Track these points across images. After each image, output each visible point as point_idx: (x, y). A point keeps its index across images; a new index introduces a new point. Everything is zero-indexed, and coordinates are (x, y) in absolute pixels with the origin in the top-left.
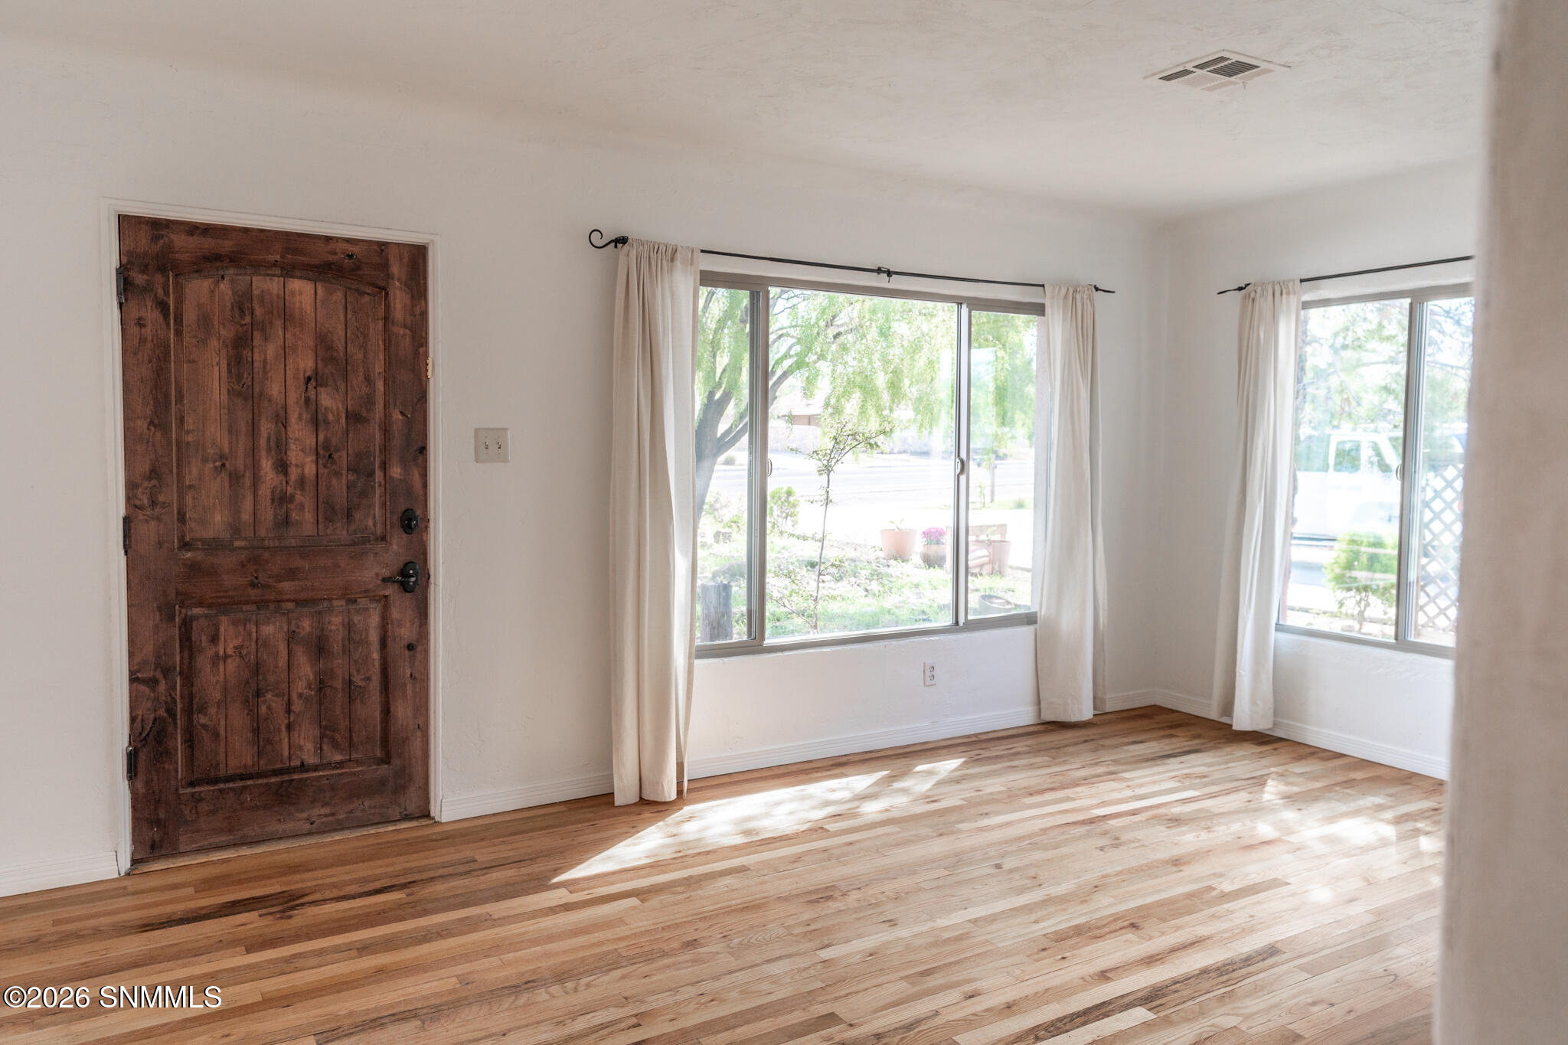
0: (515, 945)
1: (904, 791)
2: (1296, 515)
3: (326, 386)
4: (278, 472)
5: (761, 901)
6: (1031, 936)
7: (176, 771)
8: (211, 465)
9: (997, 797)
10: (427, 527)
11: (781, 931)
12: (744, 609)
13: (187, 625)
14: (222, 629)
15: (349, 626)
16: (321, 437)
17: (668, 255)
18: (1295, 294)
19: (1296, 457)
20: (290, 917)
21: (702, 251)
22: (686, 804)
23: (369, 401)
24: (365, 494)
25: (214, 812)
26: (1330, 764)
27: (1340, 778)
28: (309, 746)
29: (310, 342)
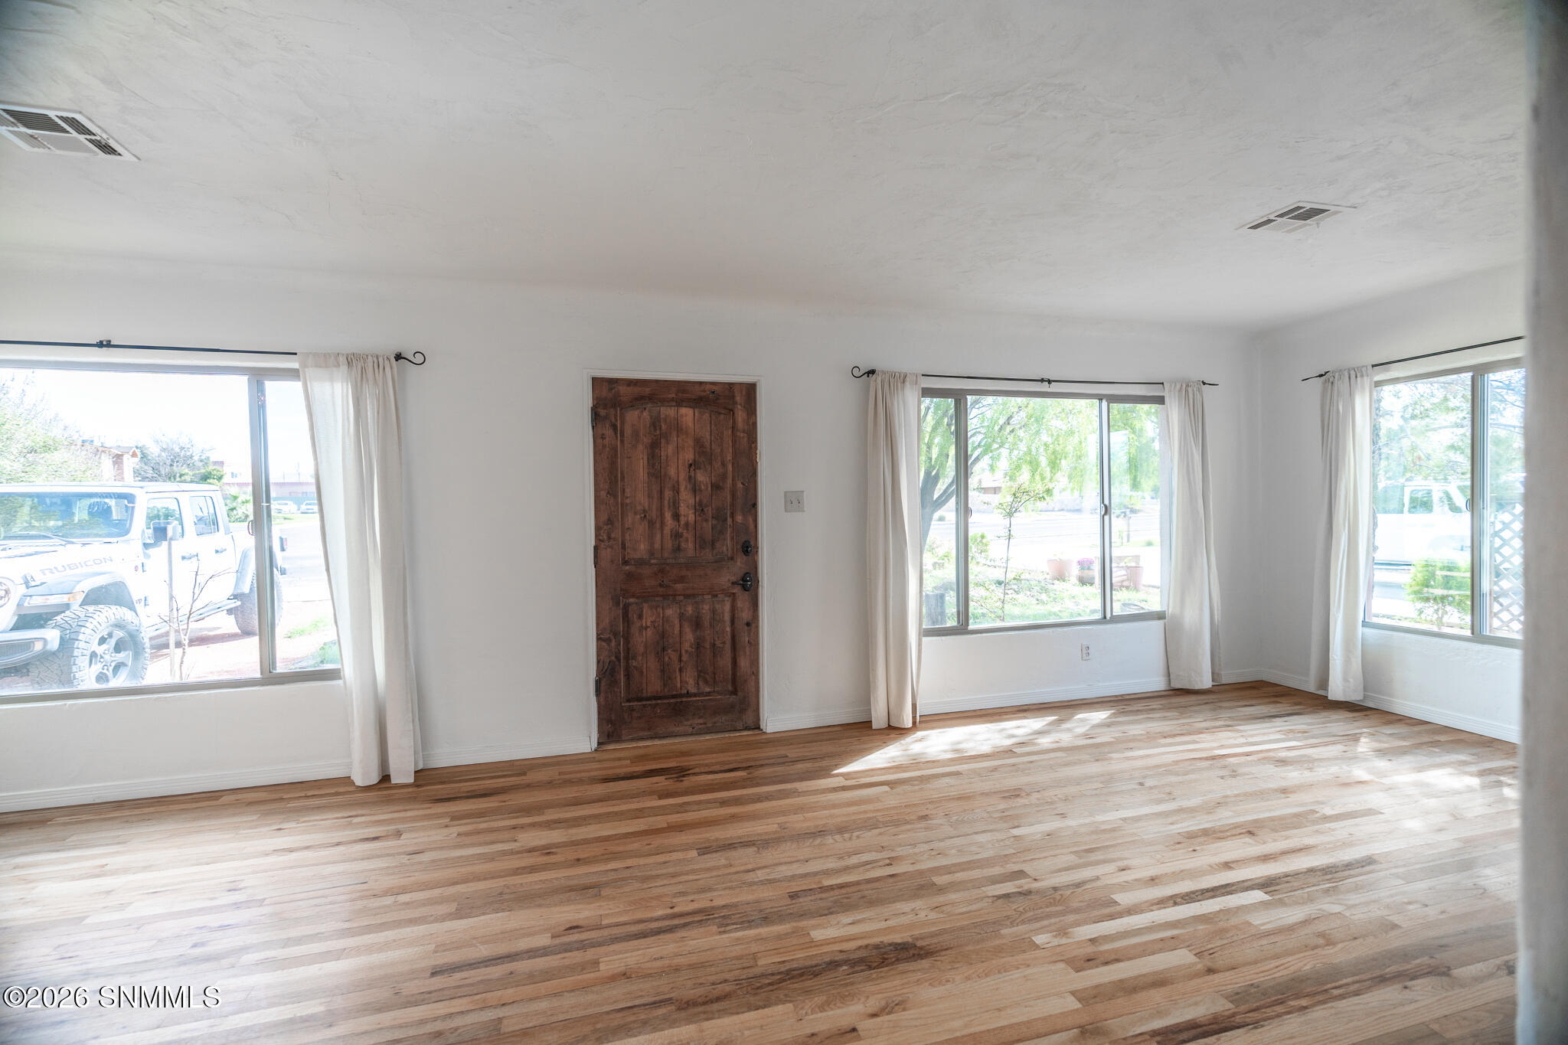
0: (812, 808)
1: (1069, 730)
2: (1376, 544)
3: (700, 468)
4: (674, 519)
5: (971, 794)
6: (1169, 833)
7: (621, 692)
8: (638, 517)
9: (1138, 737)
10: (757, 552)
11: (985, 815)
12: (955, 610)
13: (626, 607)
14: (645, 611)
15: (714, 611)
16: (697, 499)
17: (900, 379)
18: (1368, 376)
19: (1374, 499)
20: (682, 781)
21: (923, 375)
22: (918, 731)
23: (724, 477)
24: (721, 532)
25: (640, 718)
26: (1416, 729)
27: (1426, 739)
28: (691, 682)
29: (690, 442)
